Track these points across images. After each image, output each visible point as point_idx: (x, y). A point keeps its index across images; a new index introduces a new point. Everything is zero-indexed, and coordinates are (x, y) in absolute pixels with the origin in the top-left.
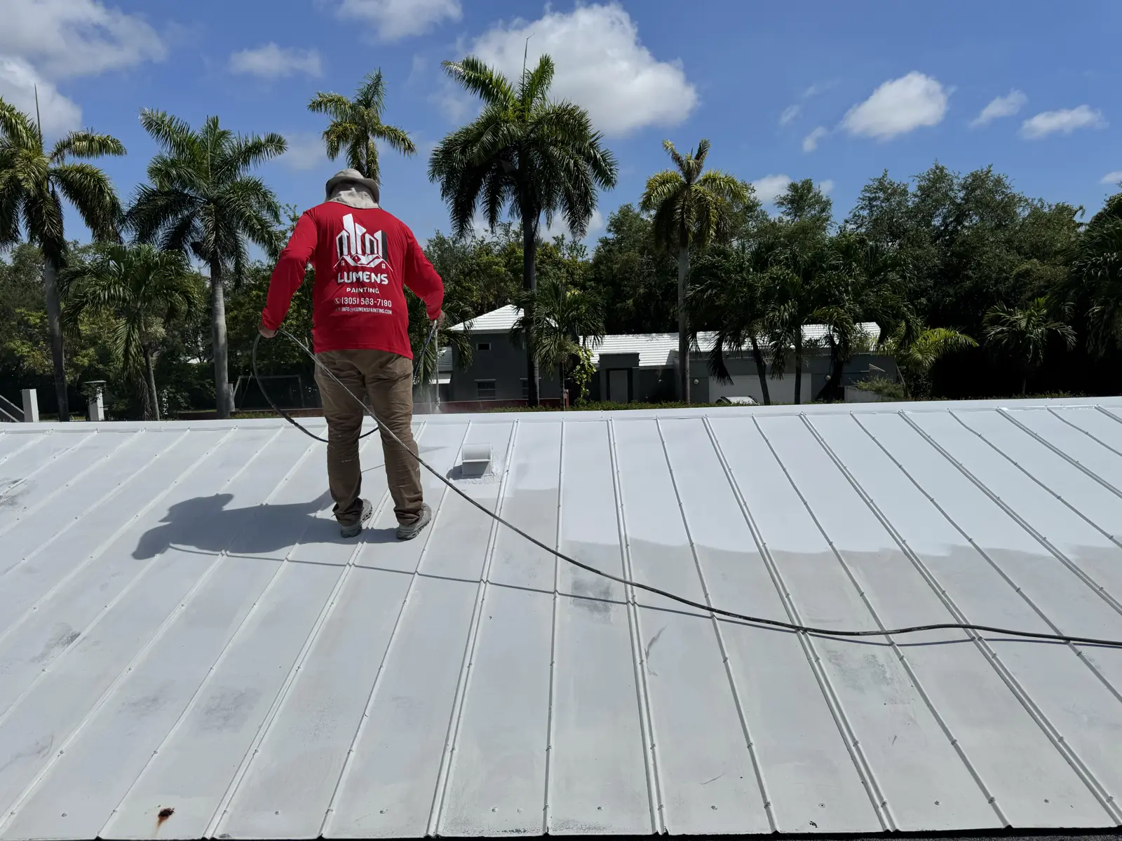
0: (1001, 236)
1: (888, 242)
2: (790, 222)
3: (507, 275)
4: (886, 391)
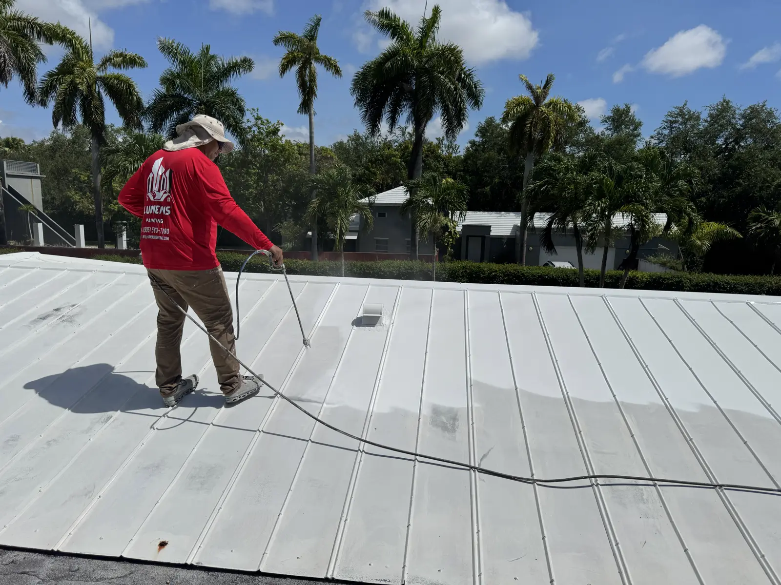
0: (768, 154)
1: (682, 155)
2: (610, 136)
3: (401, 165)
4: (669, 264)
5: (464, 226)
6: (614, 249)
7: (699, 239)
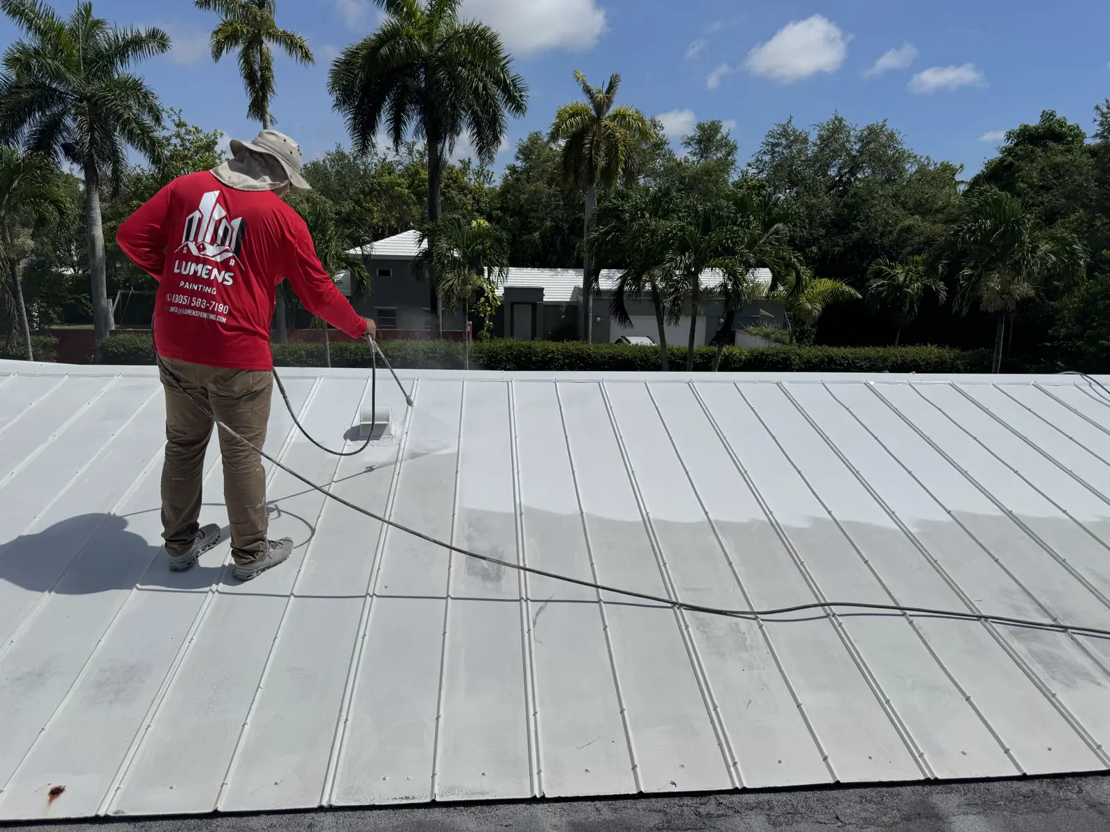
0: (890, 189)
1: (786, 189)
2: (696, 163)
3: (411, 198)
4: (773, 336)
5: (506, 289)
6: (705, 318)
7: (809, 300)
